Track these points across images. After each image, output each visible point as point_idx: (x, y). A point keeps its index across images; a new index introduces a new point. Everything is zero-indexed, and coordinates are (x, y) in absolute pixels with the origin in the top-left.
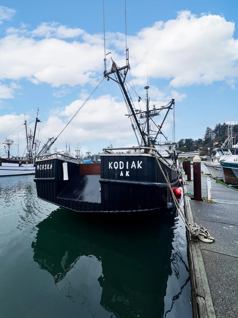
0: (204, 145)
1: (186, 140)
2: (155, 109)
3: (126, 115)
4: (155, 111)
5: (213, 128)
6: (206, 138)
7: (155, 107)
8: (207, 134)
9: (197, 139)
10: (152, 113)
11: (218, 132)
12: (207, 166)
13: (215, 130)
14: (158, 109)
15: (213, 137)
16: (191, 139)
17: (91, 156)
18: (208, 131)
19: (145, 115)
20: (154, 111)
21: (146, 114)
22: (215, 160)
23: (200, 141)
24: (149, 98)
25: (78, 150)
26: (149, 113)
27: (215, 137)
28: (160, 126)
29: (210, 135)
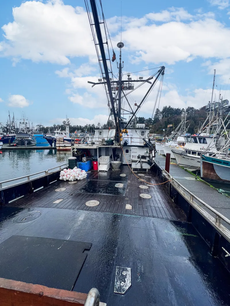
0: (153, 124)
1: (139, 118)
2: (130, 80)
3: (89, 82)
4: (130, 83)
5: (161, 110)
6: (155, 118)
7: (130, 77)
8: (156, 115)
9: (148, 118)
10: (126, 85)
11: (164, 114)
12: (173, 152)
13: (162, 111)
14: (134, 81)
15: (160, 118)
16: (143, 117)
17: (45, 127)
18: (157, 112)
19: (115, 86)
20: (127, 83)
21: (118, 84)
22: (169, 141)
23: (150, 119)
24: (123, 62)
25: (24, 123)
26: (121, 85)
27: (162, 118)
28: (138, 104)
29: (158, 115)
